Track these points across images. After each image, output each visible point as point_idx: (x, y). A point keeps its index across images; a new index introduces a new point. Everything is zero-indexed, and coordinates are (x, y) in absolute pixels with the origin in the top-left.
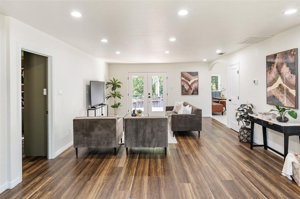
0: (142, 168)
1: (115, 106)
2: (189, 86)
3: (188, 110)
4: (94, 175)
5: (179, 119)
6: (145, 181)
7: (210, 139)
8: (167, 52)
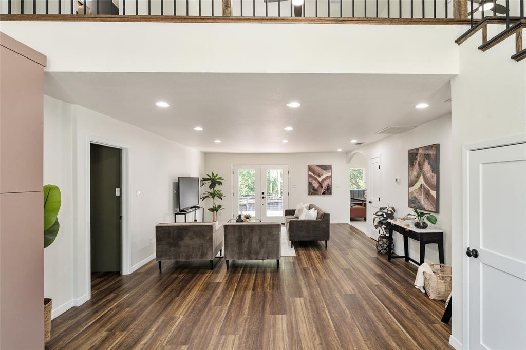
0: (246, 283)
1: (215, 210)
2: (319, 183)
3: (313, 215)
4: (184, 291)
5: (300, 225)
6: (247, 296)
7: (340, 250)
8: (285, 141)
